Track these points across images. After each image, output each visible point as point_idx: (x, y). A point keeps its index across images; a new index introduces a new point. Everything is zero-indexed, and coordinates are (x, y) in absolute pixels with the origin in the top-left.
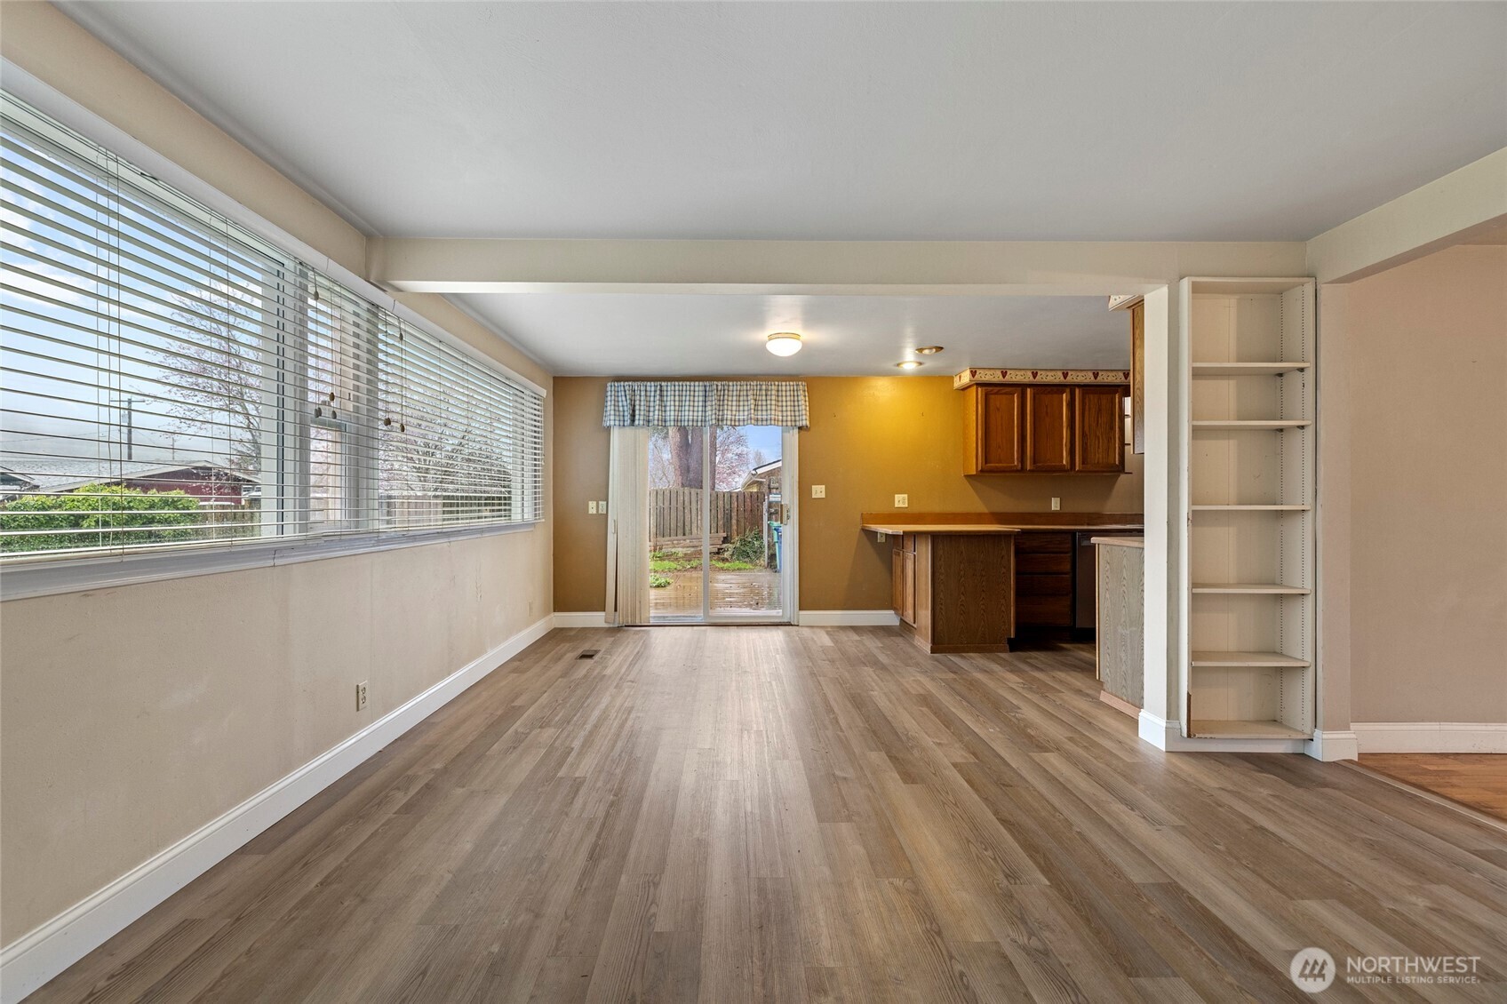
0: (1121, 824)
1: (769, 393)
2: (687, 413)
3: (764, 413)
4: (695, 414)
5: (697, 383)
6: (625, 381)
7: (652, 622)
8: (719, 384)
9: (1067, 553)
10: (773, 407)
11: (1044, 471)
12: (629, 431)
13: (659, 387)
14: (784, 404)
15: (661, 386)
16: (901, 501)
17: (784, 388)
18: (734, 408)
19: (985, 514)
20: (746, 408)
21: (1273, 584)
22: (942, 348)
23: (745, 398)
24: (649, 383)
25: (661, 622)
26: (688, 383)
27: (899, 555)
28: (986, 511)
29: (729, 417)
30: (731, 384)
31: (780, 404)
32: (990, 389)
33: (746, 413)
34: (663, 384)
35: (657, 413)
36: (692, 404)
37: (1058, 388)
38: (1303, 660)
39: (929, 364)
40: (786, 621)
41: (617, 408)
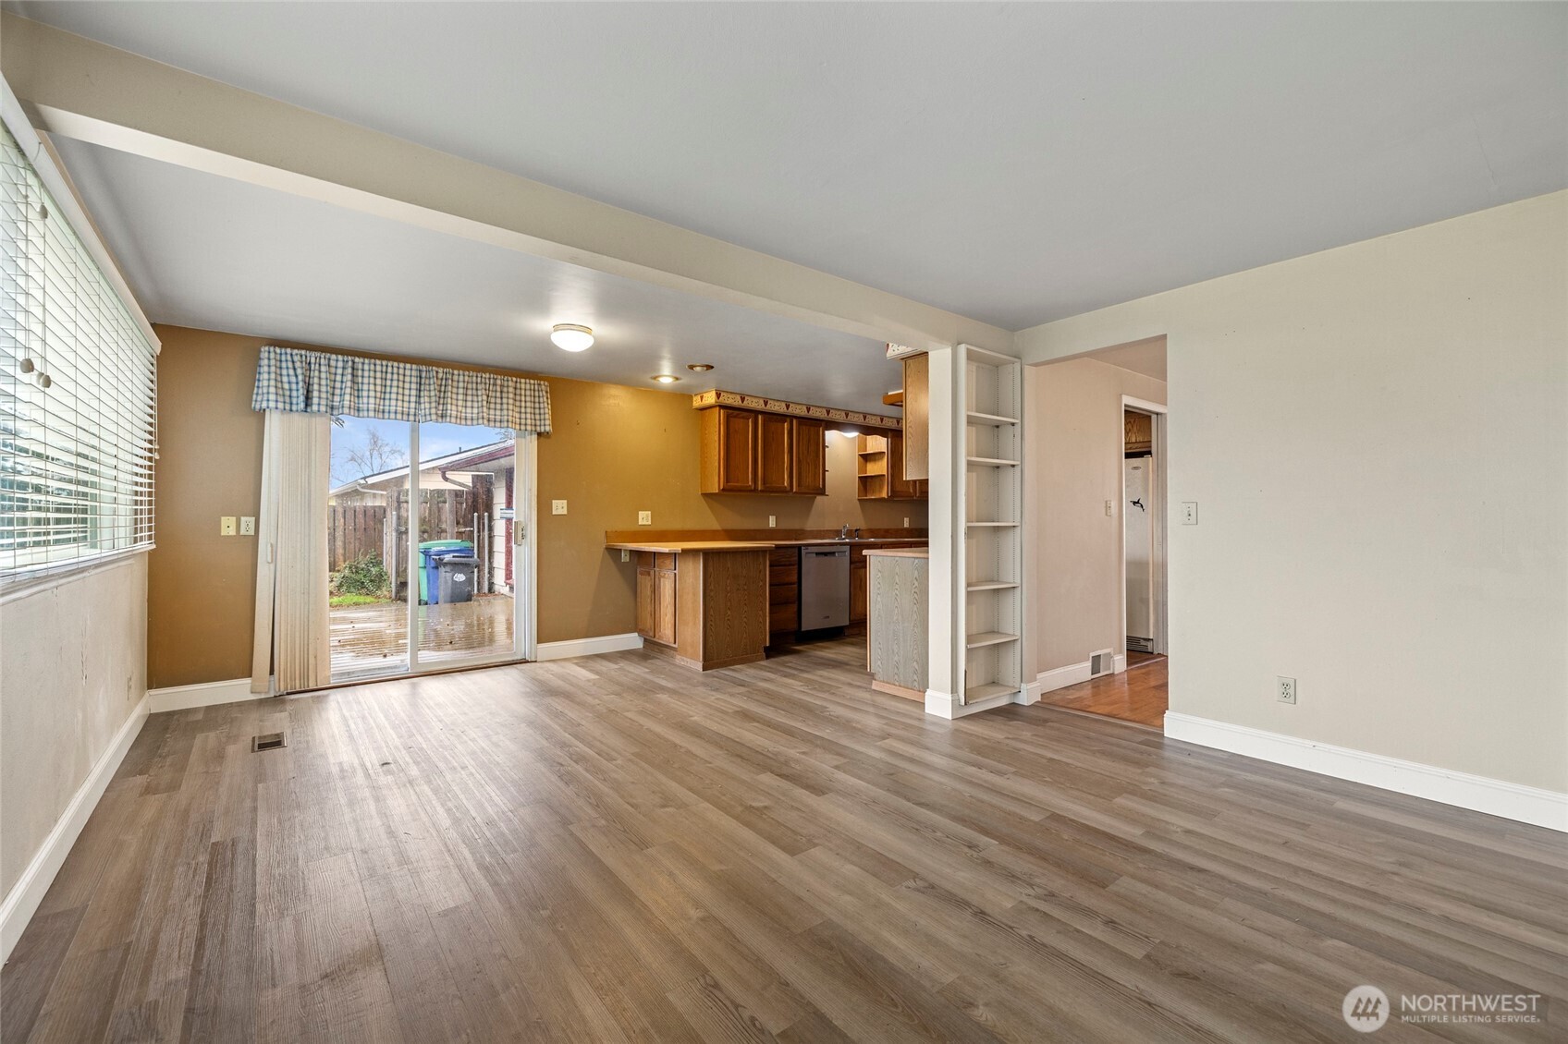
0: (985, 781)
1: (505, 389)
2: (393, 403)
3: (498, 412)
4: (406, 405)
5: (408, 366)
6: (293, 348)
7: (333, 682)
8: (441, 370)
9: (794, 565)
10: (511, 407)
11: (770, 493)
12: (299, 420)
13: (350, 363)
14: (523, 404)
15: (353, 362)
16: (644, 518)
17: (523, 386)
18: (460, 403)
19: (718, 531)
20: (475, 405)
21: (992, 581)
22: (712, 367)
23: (475, 392)
24: (334, 357)
25: (345, 681)
26: (396, 364)
27: (649, 574)
28: (719, 528)
29: (454, 413)
30: (456, 372)
31: (518, 404)
32: (730, 411)
33: (475, 411)
34: (357, 360)
35: (347, 397)
36: (401, 391)
37: (782, 417)
38: (1014, 635)
39: (685, 381)
40: (519, 658)
41: (279, 385)
